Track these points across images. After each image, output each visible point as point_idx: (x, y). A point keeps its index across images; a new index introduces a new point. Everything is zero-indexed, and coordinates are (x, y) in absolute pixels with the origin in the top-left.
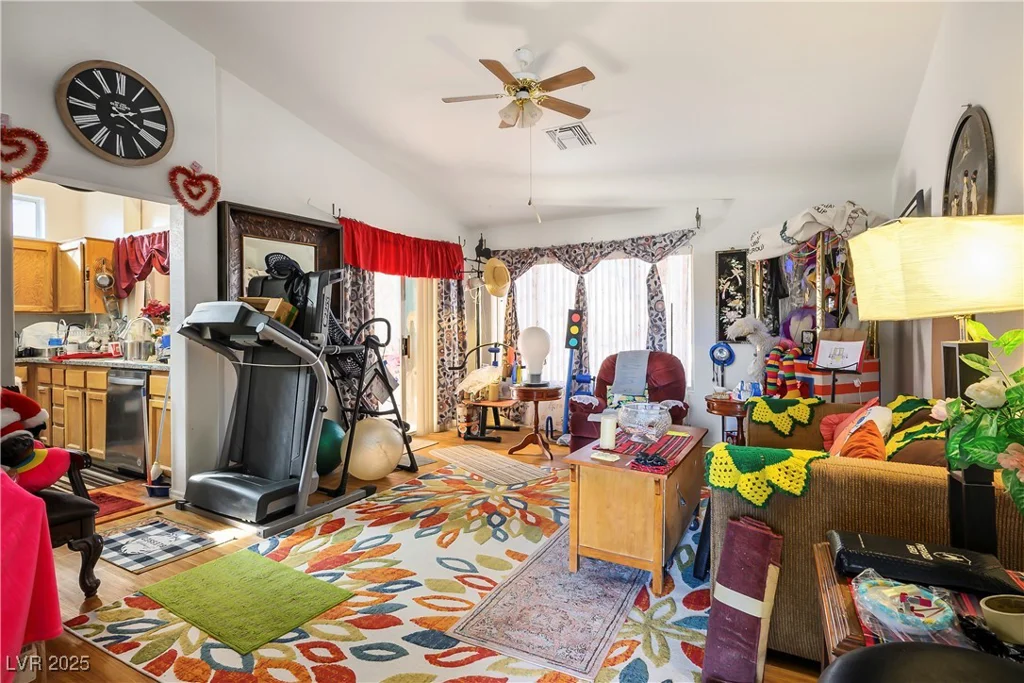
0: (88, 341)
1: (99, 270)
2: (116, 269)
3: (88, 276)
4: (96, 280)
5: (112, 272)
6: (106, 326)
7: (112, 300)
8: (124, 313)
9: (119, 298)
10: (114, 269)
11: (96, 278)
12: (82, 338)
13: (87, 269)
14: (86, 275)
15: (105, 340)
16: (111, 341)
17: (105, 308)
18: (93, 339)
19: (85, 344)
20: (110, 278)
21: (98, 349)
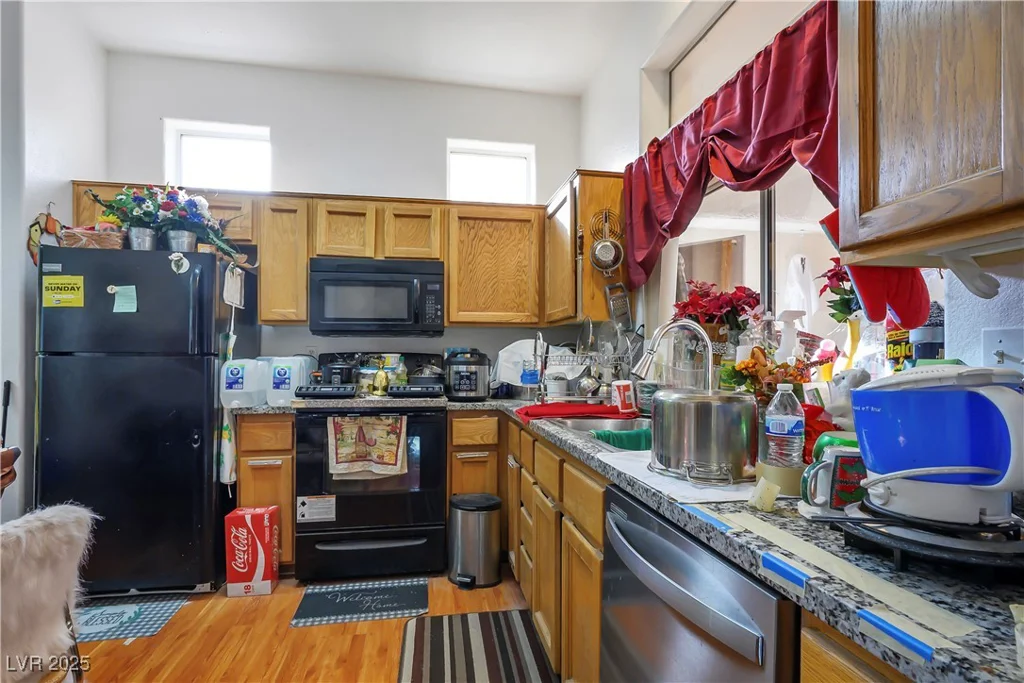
0: (581, 377)
1: (597, 234)
2: (626, 234)
3: (581, 248)
4: (594, 255)
5: (620, 237)
6: (609, 346)
7: (619, 294)
8: (640, 321)
9: (631, 288)
10: (623, 230)
11: (593, 249)
12: (572, 369)
13: (579, 234)
14: (578, 243)
15: (608, 372)
16: (616, 376)
17: (608, 310)
18: (587, 373)
19: (577, 380)
20: (616, 247)
21: (595, 392)
